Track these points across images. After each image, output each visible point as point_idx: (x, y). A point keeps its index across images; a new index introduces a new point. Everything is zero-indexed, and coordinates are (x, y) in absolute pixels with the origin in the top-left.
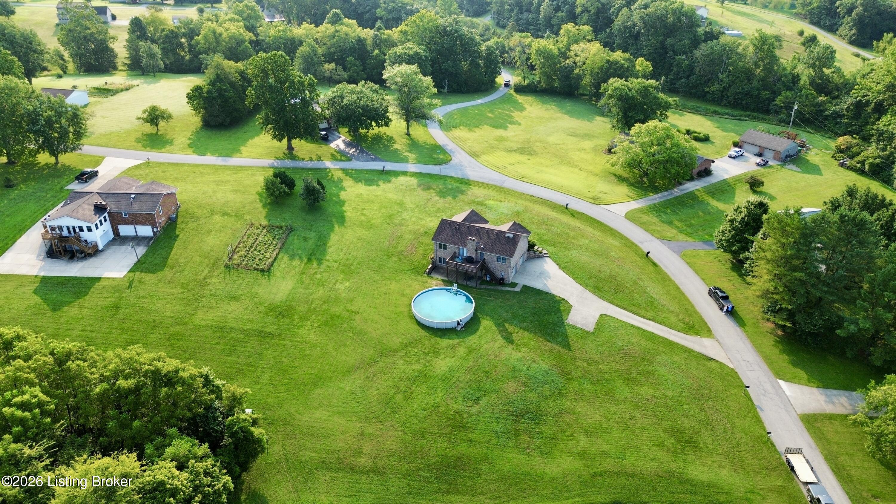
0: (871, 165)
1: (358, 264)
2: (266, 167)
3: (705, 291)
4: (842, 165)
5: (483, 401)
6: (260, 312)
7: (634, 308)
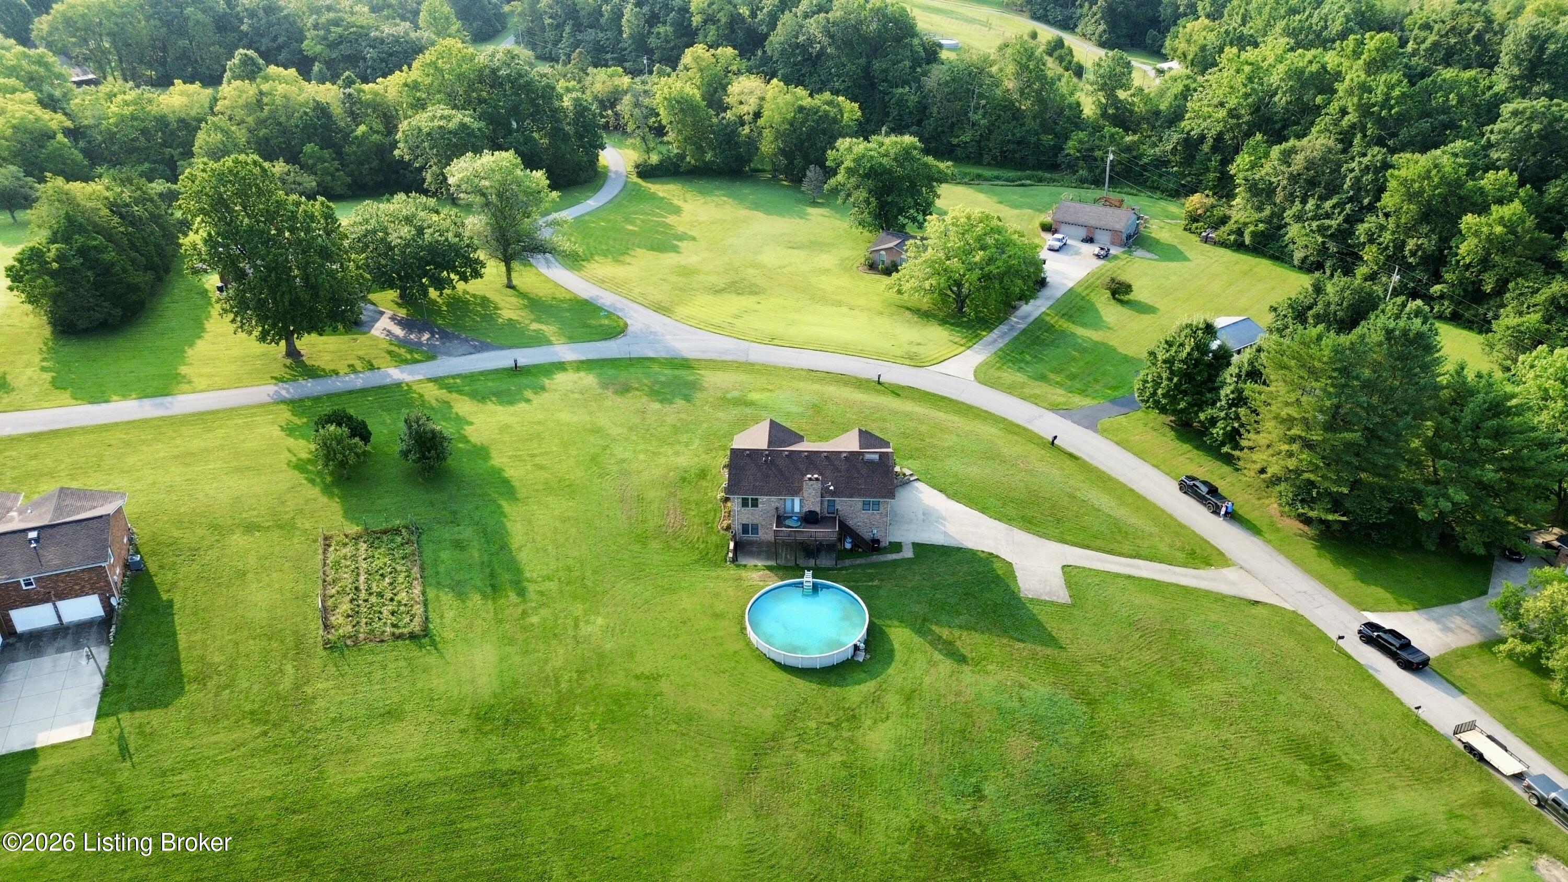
1: (595, 572)
2: (269, 404)
3: (1173, 487)
4: (1206, 240)
5: (989, 789)
6: (463, 731)
7: (1099, 543)
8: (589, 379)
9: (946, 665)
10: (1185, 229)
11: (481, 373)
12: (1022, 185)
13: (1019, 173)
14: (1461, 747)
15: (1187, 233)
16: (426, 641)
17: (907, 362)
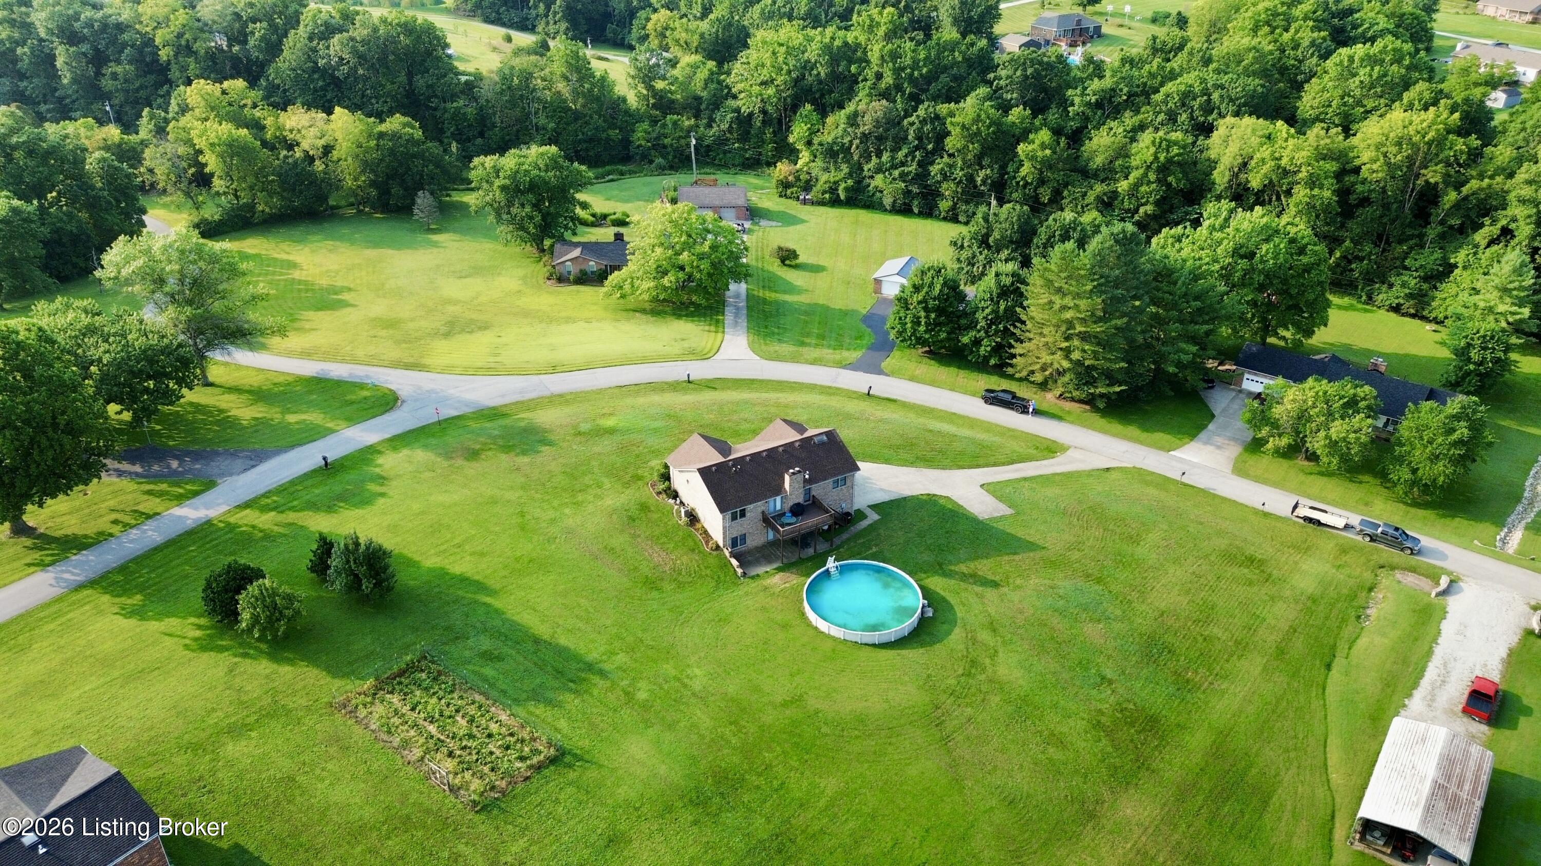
0: (847, 189)
3: (981, 402)
4: (805, 202)
6: (695, 823)
7: (981, 461)
8: (419, 455)
9: (990, 594)
10: (781, 196)
11: (293, 483)
12: (612, 180)
13: (600, 170)
14: (1301, 521)
15: (783, 199)
16: (568, 758)
17: (692, 357)
